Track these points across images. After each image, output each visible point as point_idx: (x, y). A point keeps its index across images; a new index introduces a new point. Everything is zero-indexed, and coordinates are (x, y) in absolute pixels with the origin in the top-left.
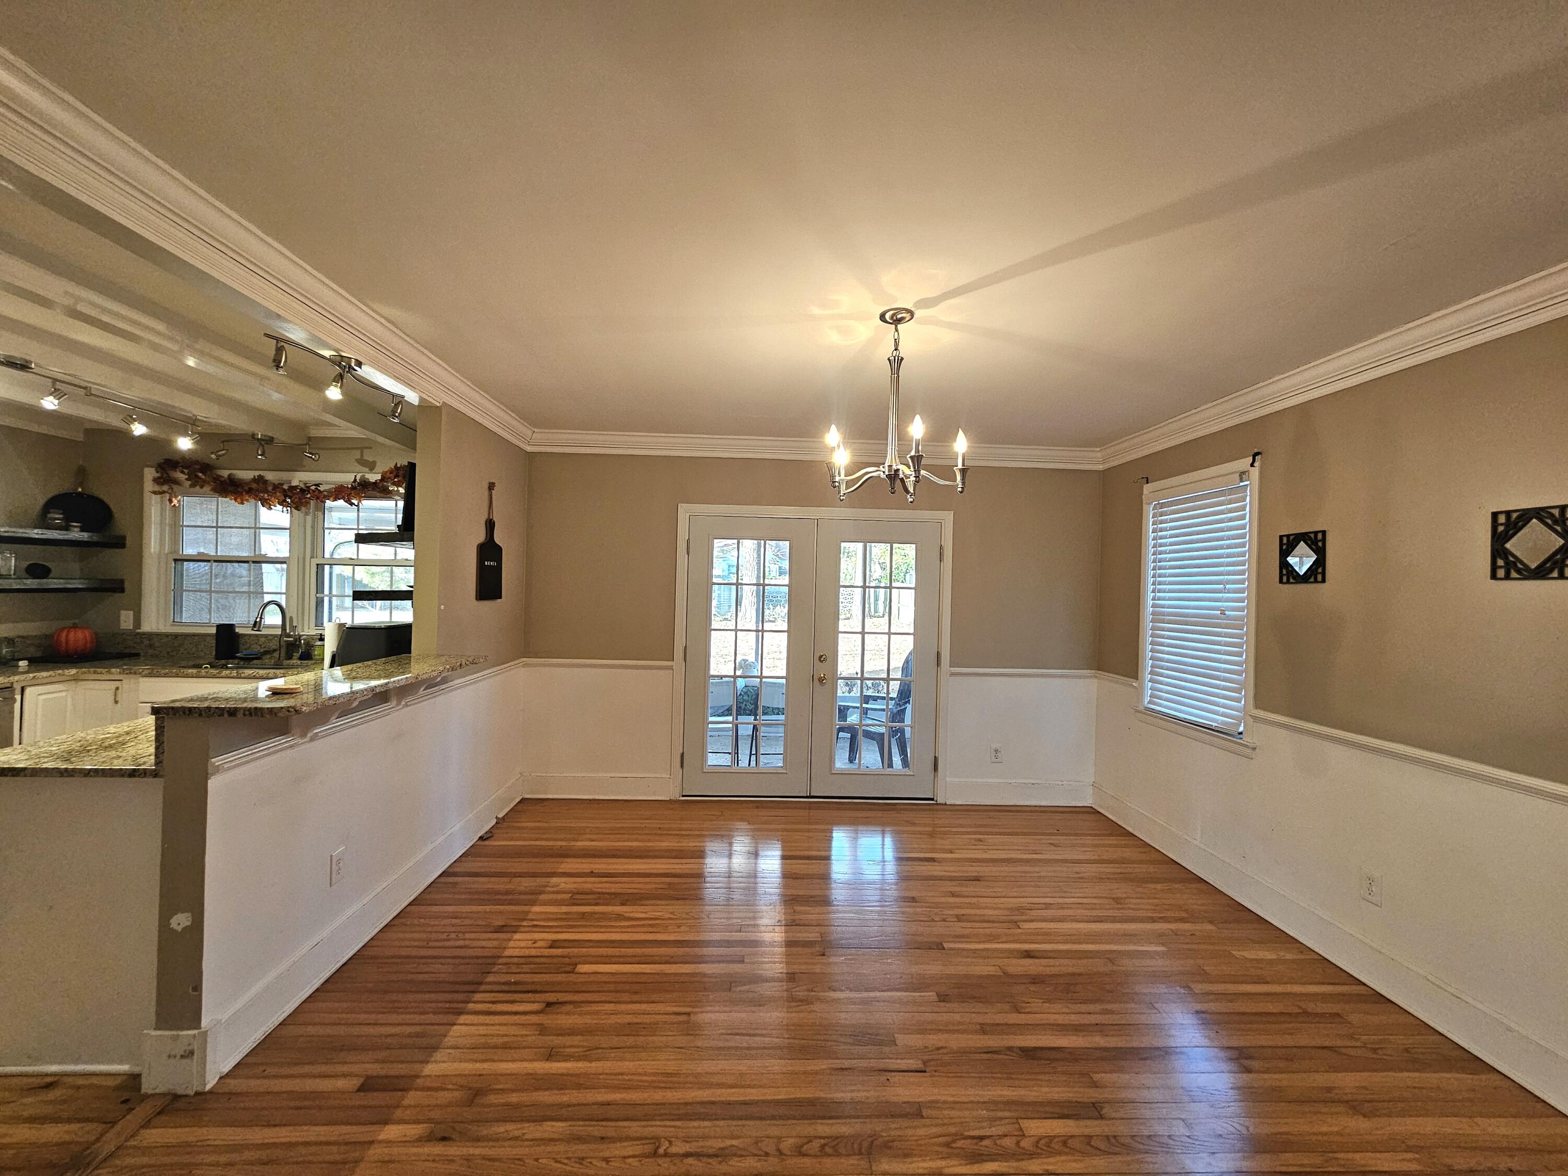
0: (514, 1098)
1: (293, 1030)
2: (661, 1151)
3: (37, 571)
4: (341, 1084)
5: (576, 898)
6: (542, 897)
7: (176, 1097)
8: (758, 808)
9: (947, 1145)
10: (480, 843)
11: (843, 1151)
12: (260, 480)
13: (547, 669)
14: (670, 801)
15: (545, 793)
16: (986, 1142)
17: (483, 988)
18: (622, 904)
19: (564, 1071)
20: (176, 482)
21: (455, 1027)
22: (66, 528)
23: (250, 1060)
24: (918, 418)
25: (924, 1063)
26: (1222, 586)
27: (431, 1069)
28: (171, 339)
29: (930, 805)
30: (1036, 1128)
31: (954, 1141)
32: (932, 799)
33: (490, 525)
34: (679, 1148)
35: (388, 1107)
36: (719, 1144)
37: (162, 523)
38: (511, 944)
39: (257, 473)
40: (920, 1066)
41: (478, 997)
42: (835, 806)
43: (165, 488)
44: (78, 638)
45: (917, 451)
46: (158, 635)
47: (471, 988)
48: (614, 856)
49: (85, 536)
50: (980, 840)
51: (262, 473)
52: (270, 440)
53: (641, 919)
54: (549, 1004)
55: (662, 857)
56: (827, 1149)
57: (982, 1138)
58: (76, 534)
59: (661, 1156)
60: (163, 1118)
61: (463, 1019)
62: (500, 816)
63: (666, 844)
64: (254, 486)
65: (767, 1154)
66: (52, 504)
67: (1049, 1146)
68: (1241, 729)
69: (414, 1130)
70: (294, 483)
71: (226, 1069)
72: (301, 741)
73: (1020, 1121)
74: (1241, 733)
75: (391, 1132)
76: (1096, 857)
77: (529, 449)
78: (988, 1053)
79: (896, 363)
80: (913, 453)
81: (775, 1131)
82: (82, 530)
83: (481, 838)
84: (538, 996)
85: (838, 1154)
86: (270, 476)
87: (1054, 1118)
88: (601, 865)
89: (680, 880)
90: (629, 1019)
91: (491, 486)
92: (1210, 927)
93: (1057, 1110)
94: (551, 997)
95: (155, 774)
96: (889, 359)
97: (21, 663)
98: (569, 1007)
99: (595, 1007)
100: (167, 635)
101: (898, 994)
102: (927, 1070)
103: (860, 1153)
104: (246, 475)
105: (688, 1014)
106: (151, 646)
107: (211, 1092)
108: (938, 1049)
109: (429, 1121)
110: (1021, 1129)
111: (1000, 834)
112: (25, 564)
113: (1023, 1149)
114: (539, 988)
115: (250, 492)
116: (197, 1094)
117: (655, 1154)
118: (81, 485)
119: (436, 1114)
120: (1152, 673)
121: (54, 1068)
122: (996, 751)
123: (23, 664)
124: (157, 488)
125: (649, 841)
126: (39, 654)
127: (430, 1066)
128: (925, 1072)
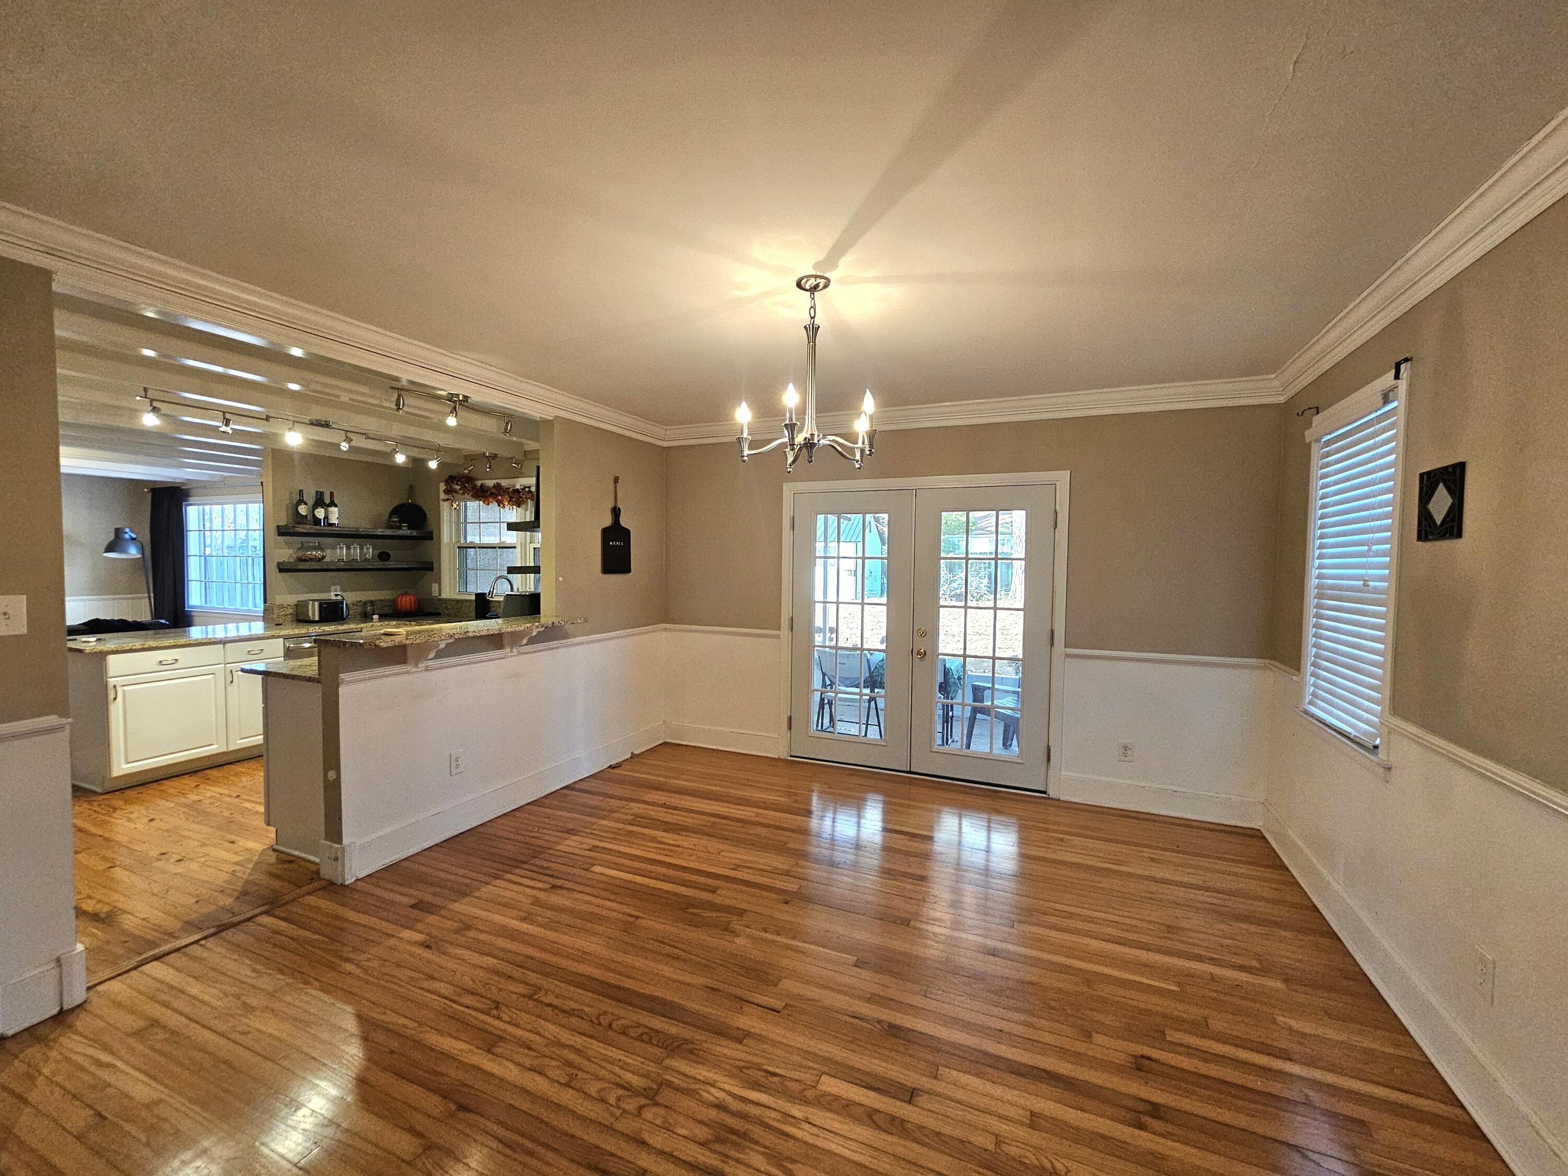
0: (483, 937)
1: (407, 864)
2: (536, 997)
3: (384, 556)
4: (405, 900)
5: (637, 820)
6: (615, 815)
7: (332, 883)
8: (851, 775)
9: (741, 1069)
10: (609, 770)
11: (655, 1042)
12: (498, 486)
13: (688, 634)
14: (779, 760)
15: (680, 739)
16: (775, 1079)
17: (526, 866)
18: (664, 831)
19: (526, 931)
20: (456, 492)
21: (488, 886)
22: (400, 528)
23: (377, 875)
24: (791, 386)
25: (785, 1006)
26: (1366, 548)
27: (456, 906)
28: (373, 397)
29: (1041, 797)
30: (831, 1085)
31: (748, 1068)
32: (1045, 793)
33: (616, 512)
34: (549, 999)
35: (415, 920)
36: (574, 1006)
37: (451, 522)
38: (568, 842)
39: (495, 481)
40: (781, 1007)
41: (518, 871)
42: (931, 784)
43: (450, 497)
44: (407, 601)
45: (791, 419)
46: (449, 600)
47: (515, 864)
48: (695, 796)
49: (408, 532)
50: (1062, 840)
51: (499, 481)
52: (495, 456)
53: (669, 844)
54: (554, 887)
55: (727, 802)
56: (644, 1037)
57: (774, 1074)
58: (405, 531)
59: (534, 1000)
60: (321, 892)
61: (498, 882)
62: (636, 752)
63: (739, 793)
64: (494, 491)
65: (600, 1024)
66: (394, 512)
67: (830, 1104)
68: (1378, 742)
69: (418, 937)
70: (518, 487)
71: (360, 876)
72: (414, 670)
73: (822, 1075)
74: (1376, 747)
75: (407, 934)
76: (1200, 883)
77: (665, 444)
78: (854, 1017)
79: (812, 330)
80: (787, 422)
81: (620, 1012)
82: (409, 528)
83: (611, 767)
84: (550, 880)
85: (650, 1042)
86: (504, 483)
87: (861, 1086)
88: (676, 800)
89: (725, 822)
90: (596, 910)
91: (616, 480)
92: (1280, 985)
93: (868, 1079)
94: (559, 882)
95: (318, 681)
96: (805, 327)
97: (375, 617)
98: (565, 892)
99: (580, 896)
100: (454, 600)
102: (782, 1012)
103: (666, 1049)
104: (490, 483)
105: (638, 918)
106: (446, 608)
107: (347, 886)
109: (429, 934)
110: (816, 1081)
111: (1098, 839)
112: (377, 552)
113: (805, 1097)
114: (555, 874)
115: (492, 495)
116: (341, 885)
117: (530, 997)
118: (410, 497)
119: (435, 933)
120: (1314, 665)
121: (296, 853)
122: (1126, 748)
123: (376, 617)
124: (446, 497)
125: (731, 788)
126: (390, 612)
127: (456, 905)
128: (779, 1013)
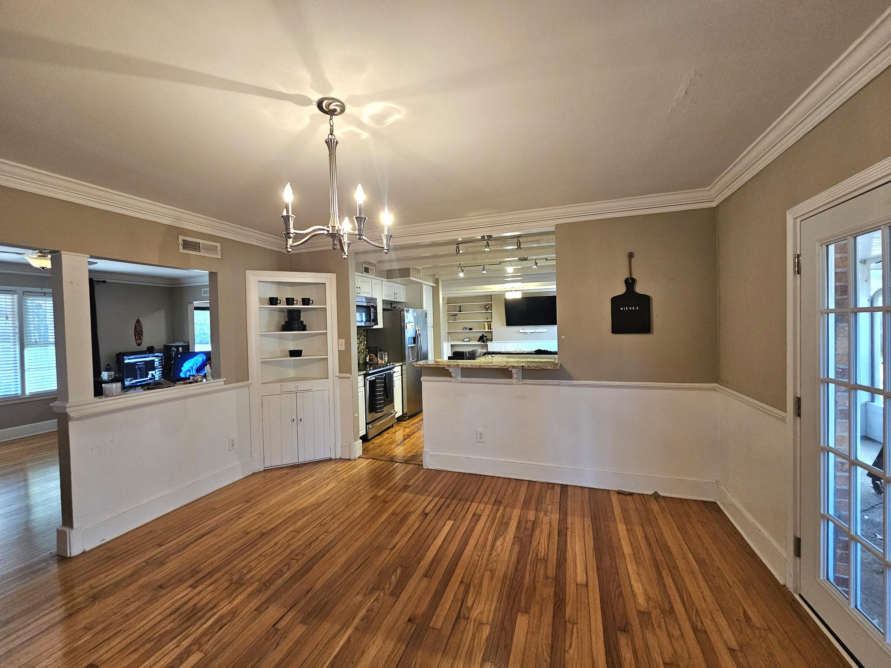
9: (236, 612)
10: (613, 492)
16: (217, 629)
25: (277, 630)
31: (233, 616)
33: (630, 282)
40: (278, 626)
56: (280, 572)
57: (221, 628)
65: (297, 556)
73: (204, 655)
77: (714, 205)
81: (300, 562)
83: (619, 491)
91: (631, 255)
101: (337, 649)
102: (273, 629)
103: (267, 581)
108: (278, 645)
110: (201, 651)
113: (194, 645)
117: (325, 532)
128: (273, 626)
